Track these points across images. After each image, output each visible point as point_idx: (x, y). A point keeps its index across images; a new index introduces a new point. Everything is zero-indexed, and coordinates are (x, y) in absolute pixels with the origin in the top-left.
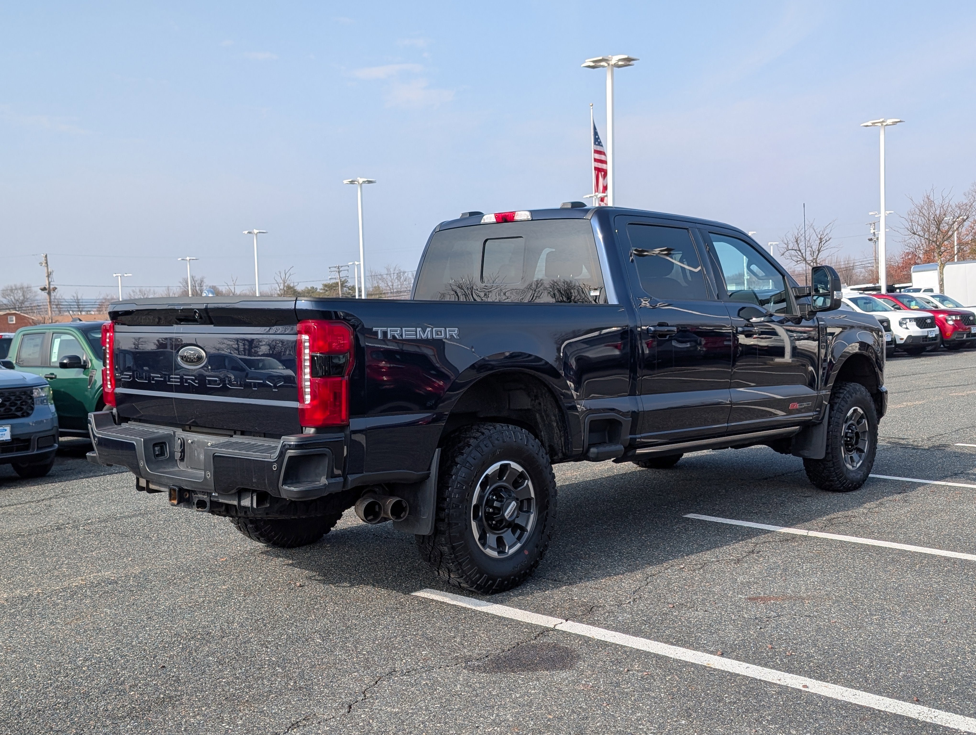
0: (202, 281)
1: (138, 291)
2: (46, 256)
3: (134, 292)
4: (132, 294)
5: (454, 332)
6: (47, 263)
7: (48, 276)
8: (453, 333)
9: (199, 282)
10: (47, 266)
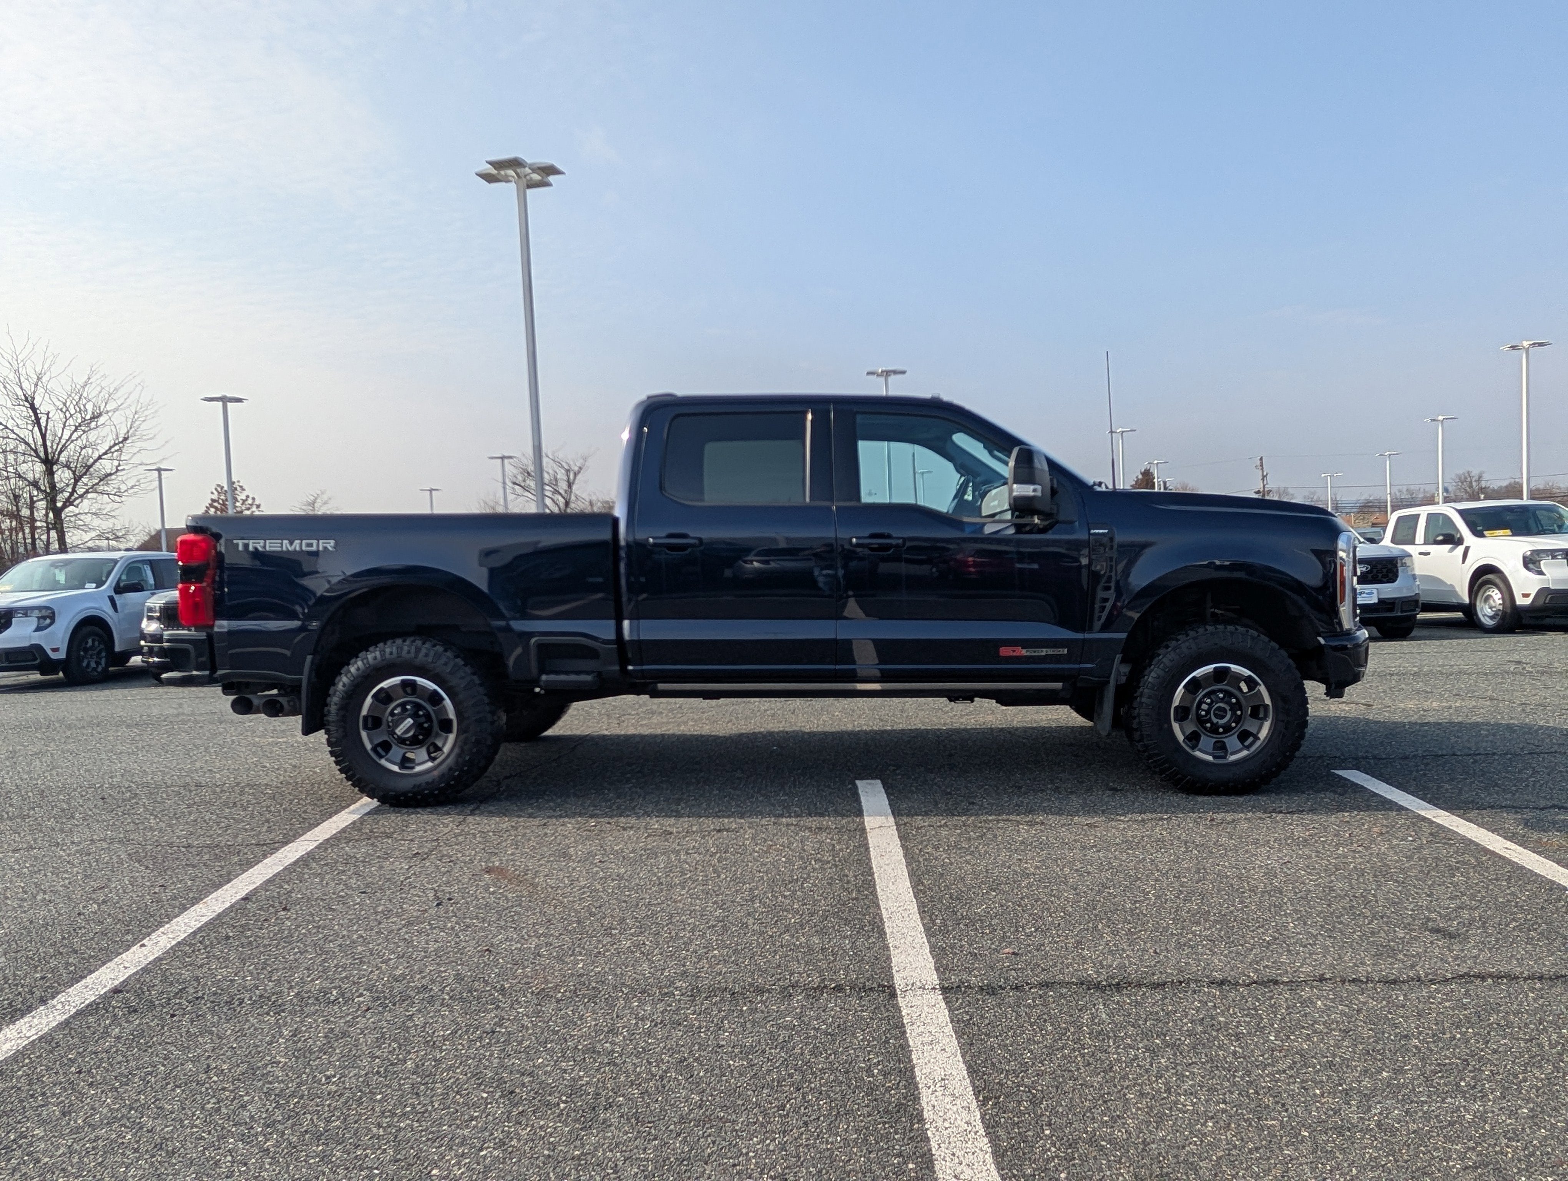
0: (1480, 477)
1: (1404, 490)
2: (1261, 459)
3: (1400, 491)
4: (1398, 494)
5: (330, 544)
6: (1262, 465)
7: (1263, 479)
8: (328, 546)
9: (1476, 478)
10: (1262, 469)
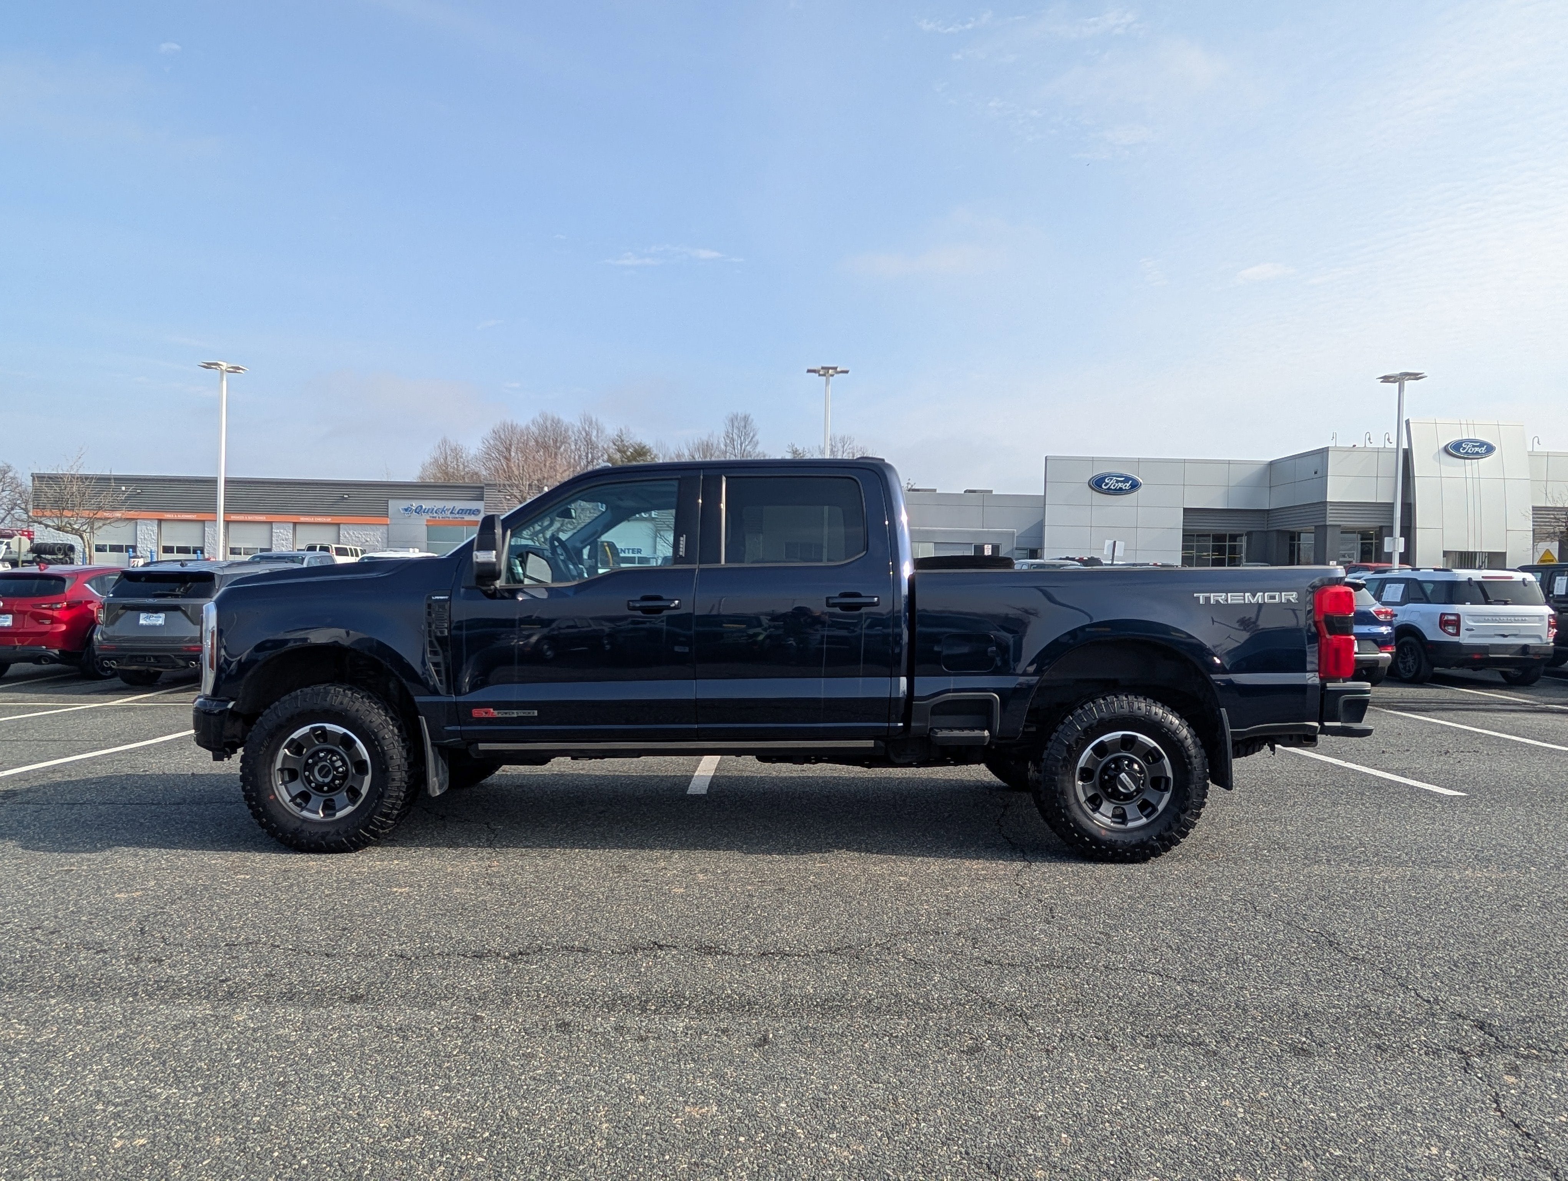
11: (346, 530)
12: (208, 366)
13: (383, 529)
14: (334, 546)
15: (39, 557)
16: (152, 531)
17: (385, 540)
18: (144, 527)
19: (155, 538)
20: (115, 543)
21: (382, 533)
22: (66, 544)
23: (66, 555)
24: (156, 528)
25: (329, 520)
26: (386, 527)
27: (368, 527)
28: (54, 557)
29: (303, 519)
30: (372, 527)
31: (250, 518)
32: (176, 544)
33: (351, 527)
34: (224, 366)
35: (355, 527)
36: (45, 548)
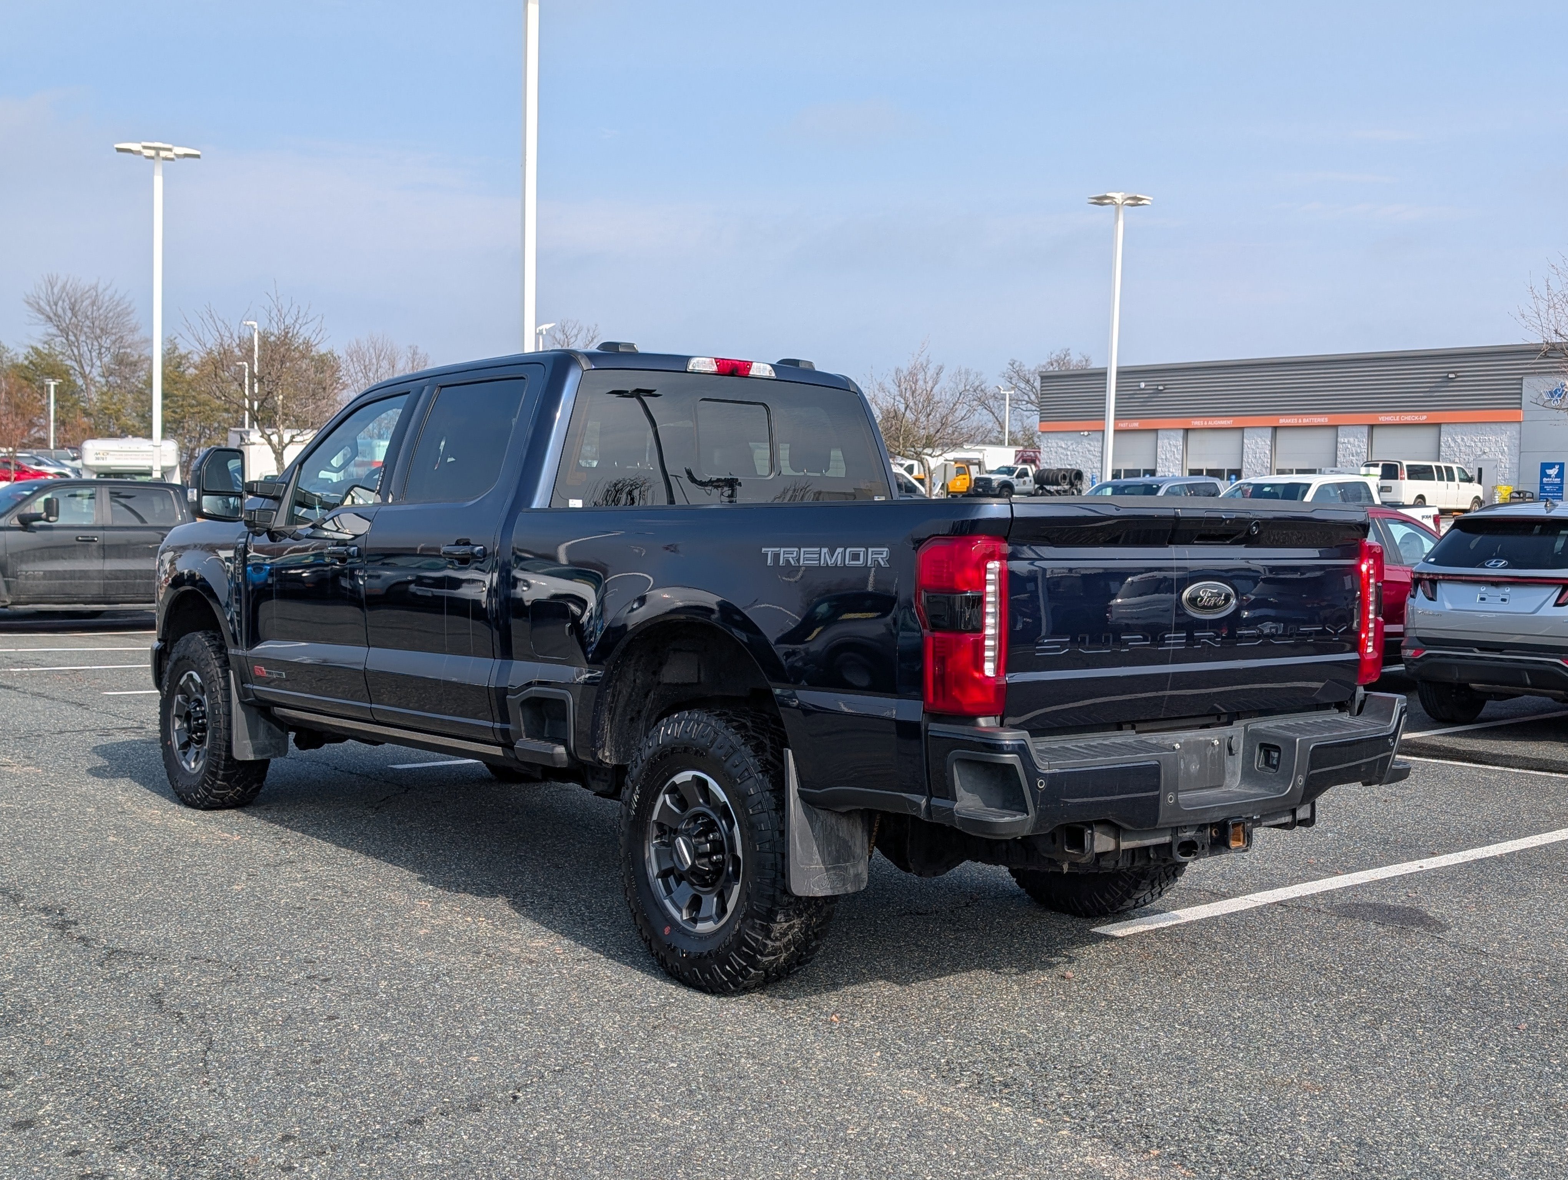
11: (1450, 434)
12: (1100, 201)
13: (1511, 431)
14: (1405, 463)
15: (1042, 488)
16: (1176, 447)
17: (1516, 451)
18: (1166, 441)
19: (1179, 457)
20: (1130, 466)
21: (1510, 438)
22: (1073, 470)
23: (1072, 484)
24: (1180, 443)
25: (1423, 418)
26: (1517, 426)
27: (1487, 428)
28: (1059, 488)
29: (1384, 419)
30: (1493, 426)
31: (1306, 421)
32: (1205, 466)
33: (1458, 428)
34: (1119, 197)
35: (1466, 428)
36: (1048, 477)
